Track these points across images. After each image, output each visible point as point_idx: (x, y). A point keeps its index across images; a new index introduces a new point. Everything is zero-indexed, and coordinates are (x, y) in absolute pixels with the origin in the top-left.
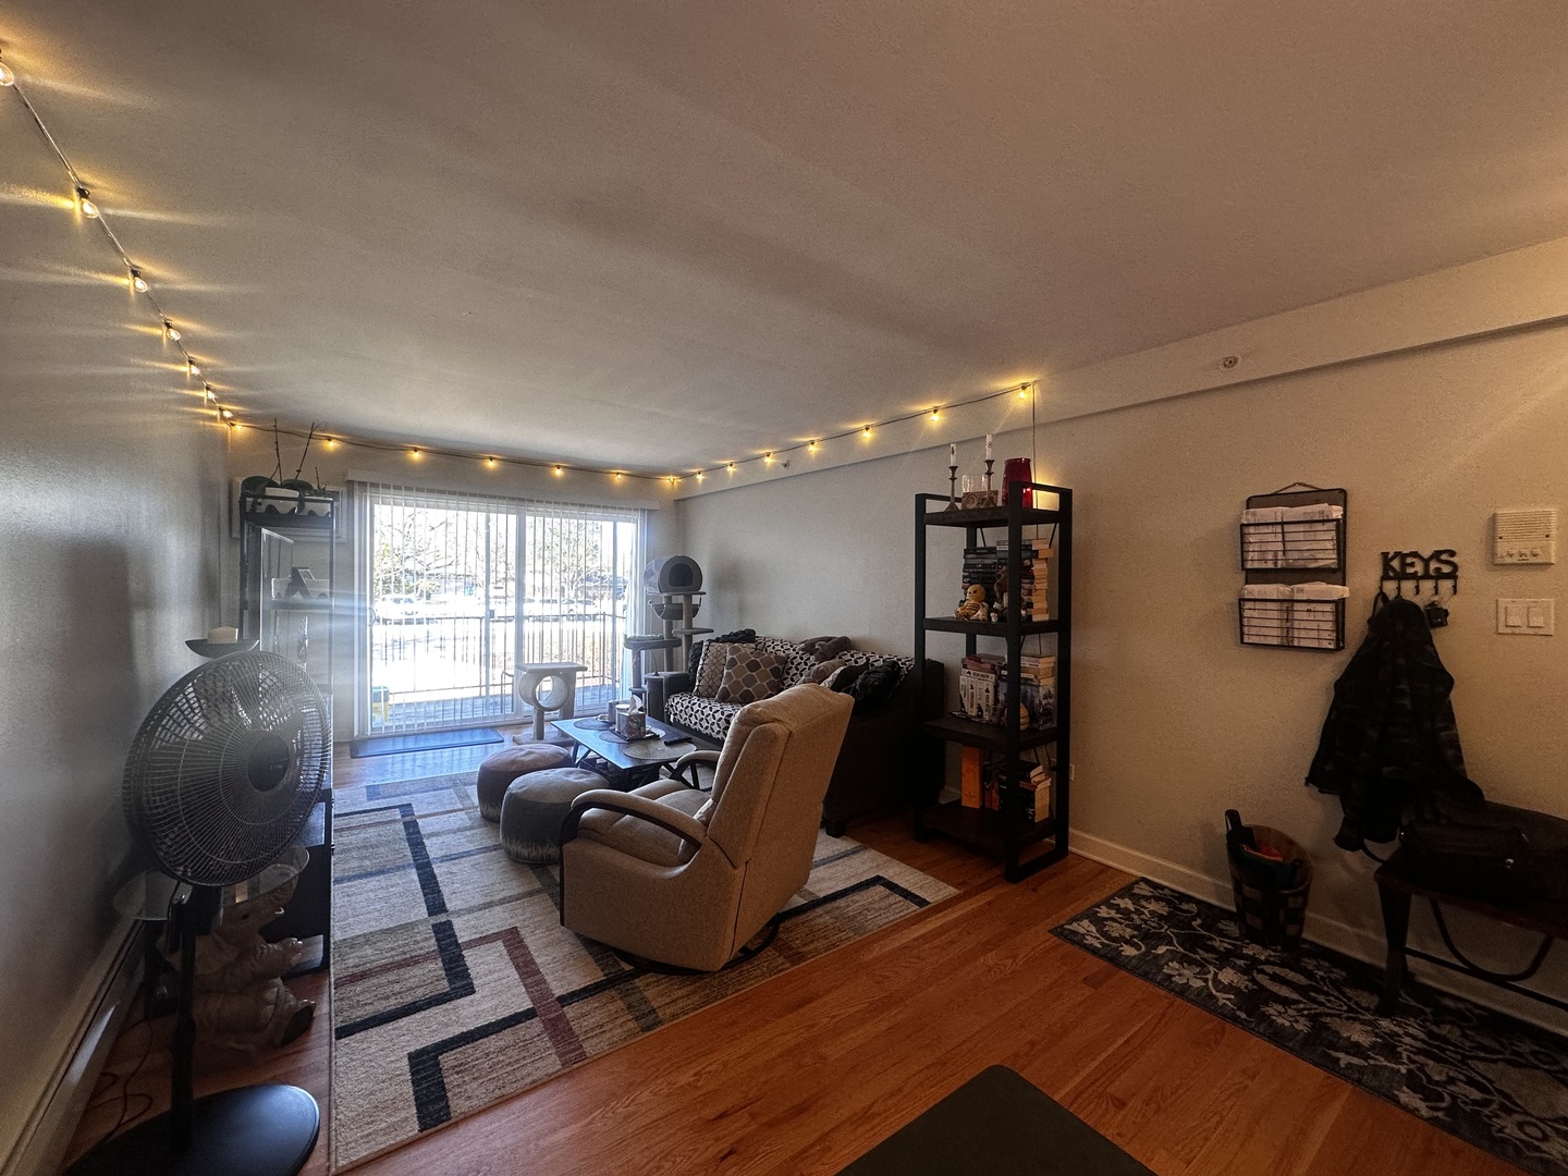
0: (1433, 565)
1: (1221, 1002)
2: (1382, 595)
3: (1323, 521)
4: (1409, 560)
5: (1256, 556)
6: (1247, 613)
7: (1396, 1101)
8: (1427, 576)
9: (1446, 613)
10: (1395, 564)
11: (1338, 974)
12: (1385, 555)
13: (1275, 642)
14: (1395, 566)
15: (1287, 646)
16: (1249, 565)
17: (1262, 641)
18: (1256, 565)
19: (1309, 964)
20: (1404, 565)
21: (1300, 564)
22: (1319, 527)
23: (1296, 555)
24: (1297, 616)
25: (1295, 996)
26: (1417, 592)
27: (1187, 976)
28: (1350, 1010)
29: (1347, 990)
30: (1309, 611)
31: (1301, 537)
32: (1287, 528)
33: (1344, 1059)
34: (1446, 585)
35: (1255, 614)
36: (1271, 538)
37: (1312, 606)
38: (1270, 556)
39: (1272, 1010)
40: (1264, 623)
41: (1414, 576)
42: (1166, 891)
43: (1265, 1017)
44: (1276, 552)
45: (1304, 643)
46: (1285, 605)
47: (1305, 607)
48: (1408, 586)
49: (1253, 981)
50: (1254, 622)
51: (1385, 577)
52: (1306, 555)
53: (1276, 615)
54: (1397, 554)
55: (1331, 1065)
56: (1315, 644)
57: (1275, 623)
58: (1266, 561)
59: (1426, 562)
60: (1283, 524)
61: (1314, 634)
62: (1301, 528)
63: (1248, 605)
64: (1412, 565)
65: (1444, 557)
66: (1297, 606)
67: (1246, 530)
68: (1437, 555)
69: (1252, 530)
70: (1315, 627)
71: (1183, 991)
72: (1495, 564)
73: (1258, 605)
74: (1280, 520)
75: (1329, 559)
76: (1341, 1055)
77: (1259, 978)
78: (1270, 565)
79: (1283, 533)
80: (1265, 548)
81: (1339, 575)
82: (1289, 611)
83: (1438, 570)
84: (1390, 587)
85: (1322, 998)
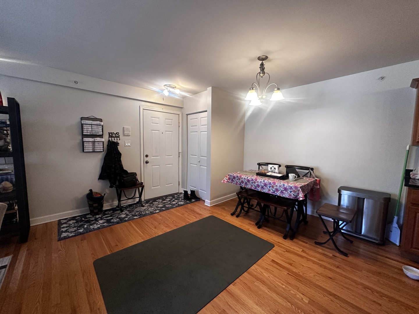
0: (116, 135)
1: (106, 225)
2: (109, 141)
3: (100, 125)
4: (113, 134)
5: (86, 131)
6: (85, 145)
7: (135, 219)
8: (115, 137)
9: (119, 143)
10: (111, 134)
11: (112, 212)
12: (109, 133)
13: (91, 151)
14: (111, 135)
15: (94, 152)
16: (84, 133)
17: (88, 151)
18: (86, 134)
19: (107, 213)
20: (112, 135)
21: (95, 134)
22: (99, 126)
23: (94, 132)
24: (96, 145)
25: (112, 217)
26: (115, 140)
27: (96, 226)
28: (119, 214)
29: (115, 212)
30: (98, 144)
31: (95, 128)
32: (93, 126)
33: (126, 219)
34: (118, 138)
35: (87, 145)
36: (89, 128)
37: (99, 143)
38: (89, 132)
39: (112, 221)
40: (89, 147)
41: (113, 137)
42: (69, 219)
43: (113, 222)
44: (90, 131)
45: (97, 151)
46: (93, 143)
47: (97, 143)
48: (113, 138)
49: (104, 220)
50: (86, 147)
51: (109, 137)
52: (97, 132)
53: (91, 145)
54: (111, 133)
55: (126, 221)
56: (99, 151)
57: (91, 147)
58: (88, 133)
59: (115, 134)
60: (92, 125)
61: (99, 149)
62: (95, 126)
63: (85, 143)
64: (113, 135)
65: (118, 134)
66: (96, 143)
67: (83, 125)
68: (117, 133)
69: (85, 125)
70: (99, 147)
71: (99, 228)
72: (124, 135)
73: (87, 143)
74: (91, 124)
75: (101, 133)
76: (125, 219)
77: (104, 219)
78: (89, 134)
79: (92, 127)
80: (88, 130)
81: (102, 136)
82: (94, 144)
83: (117, 136)
84: (110, 139)
85: (114, 215)
